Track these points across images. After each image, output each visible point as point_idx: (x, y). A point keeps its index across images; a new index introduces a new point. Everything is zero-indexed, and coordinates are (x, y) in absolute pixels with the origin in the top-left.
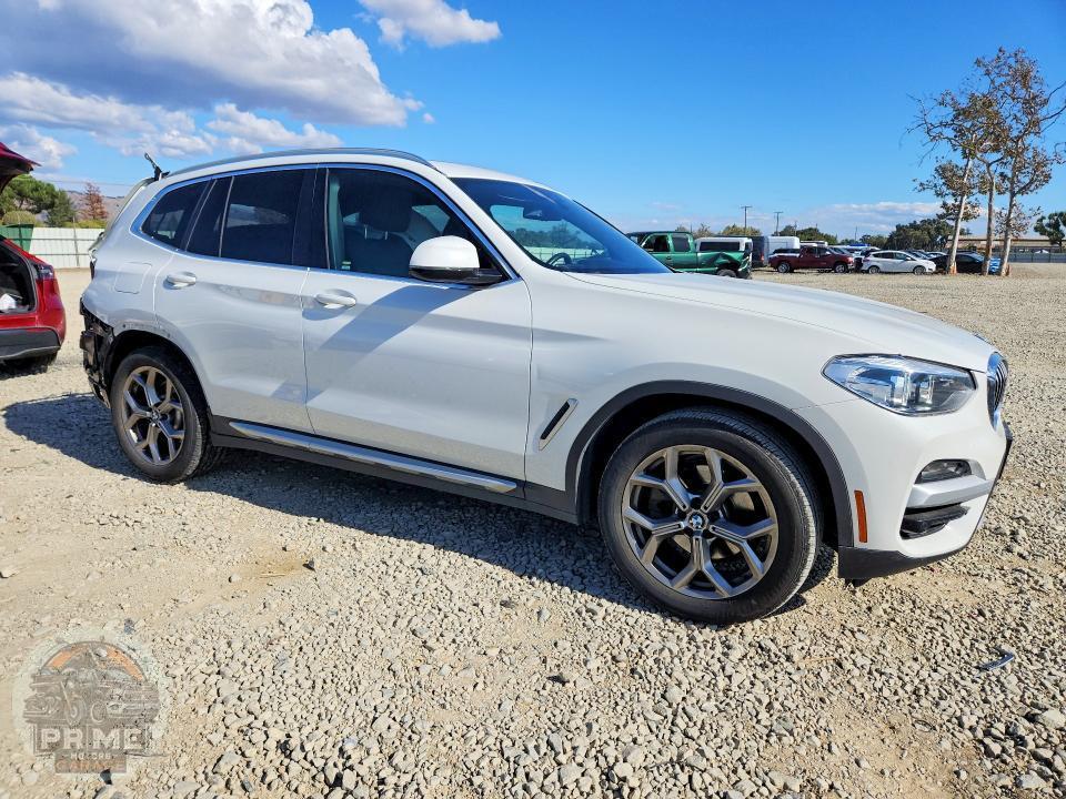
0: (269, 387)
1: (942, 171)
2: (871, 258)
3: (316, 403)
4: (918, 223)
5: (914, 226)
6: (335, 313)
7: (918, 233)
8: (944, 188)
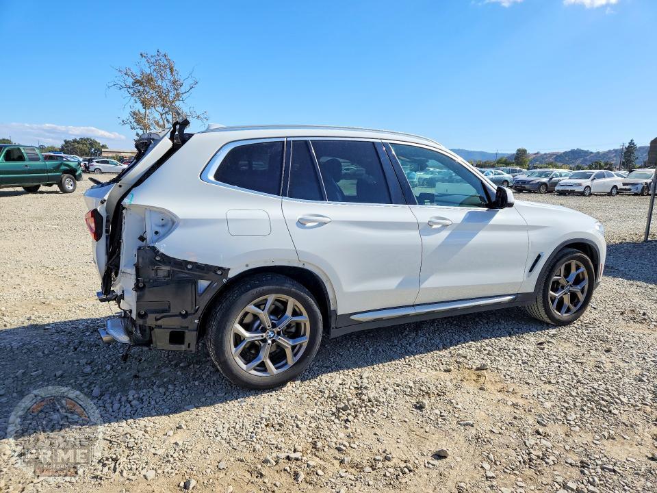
0: (392, 283)
1: (134, 114)
2: (94, 163)
3: (426, 285)
4: (78, 139)
5: (75, 141)
6: (438, 230)
7: (81, 146)
8: (135, 124)
